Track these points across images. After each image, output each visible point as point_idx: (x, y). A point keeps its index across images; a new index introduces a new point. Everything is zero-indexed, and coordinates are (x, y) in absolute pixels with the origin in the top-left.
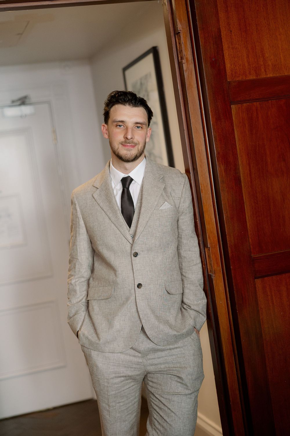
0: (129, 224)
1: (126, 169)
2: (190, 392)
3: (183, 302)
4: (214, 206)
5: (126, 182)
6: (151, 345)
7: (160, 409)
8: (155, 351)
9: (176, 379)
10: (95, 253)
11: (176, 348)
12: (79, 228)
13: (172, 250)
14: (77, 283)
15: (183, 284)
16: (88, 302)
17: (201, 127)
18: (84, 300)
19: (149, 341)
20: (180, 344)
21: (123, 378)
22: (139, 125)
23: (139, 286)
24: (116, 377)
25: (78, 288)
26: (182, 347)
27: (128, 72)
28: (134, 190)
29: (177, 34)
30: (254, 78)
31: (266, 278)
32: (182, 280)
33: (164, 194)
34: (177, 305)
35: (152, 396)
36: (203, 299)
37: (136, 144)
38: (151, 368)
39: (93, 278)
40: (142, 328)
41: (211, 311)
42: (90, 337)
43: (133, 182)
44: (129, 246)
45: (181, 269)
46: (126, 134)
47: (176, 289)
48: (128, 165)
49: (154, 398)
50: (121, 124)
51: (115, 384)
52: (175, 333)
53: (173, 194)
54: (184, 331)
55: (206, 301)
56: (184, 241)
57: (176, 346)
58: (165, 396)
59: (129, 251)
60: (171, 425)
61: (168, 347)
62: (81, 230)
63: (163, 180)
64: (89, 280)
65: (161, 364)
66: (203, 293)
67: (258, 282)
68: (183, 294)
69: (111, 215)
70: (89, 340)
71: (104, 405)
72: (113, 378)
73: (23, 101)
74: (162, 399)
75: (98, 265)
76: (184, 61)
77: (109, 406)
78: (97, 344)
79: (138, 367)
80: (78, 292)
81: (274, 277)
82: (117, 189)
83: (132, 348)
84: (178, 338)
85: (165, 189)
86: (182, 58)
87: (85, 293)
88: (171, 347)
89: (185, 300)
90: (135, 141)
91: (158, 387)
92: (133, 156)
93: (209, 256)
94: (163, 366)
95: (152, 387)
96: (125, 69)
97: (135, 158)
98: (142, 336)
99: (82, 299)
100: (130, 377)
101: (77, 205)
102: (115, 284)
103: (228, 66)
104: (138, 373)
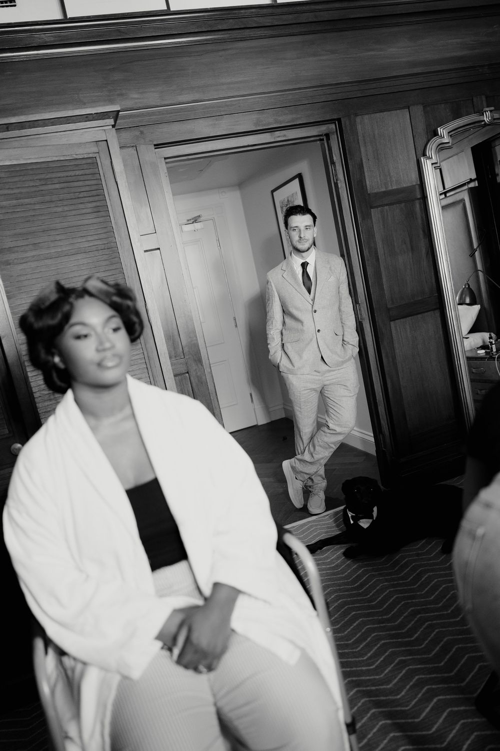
0: (309, 292)
1: (303, 257)
2: (352, 395)
3: (343, 340)
4: (362, 276)
5: (304, 265)
6: (327, 368)
7: (334, 406)
8: (330, 371)
9: (343, 387)
10: (285, 312)
11: (342, 368)
12: (274, 298)
13: (336, 308)
14: (274, 334)
15: (343, 329)
16: (283, 345)
17: (352, 225)
18: (280, 344)
19: (325, 365)
20: (344, 366)
21: (309, 390)
22: (308, 227)
23: (319, 331)
24: (305, 390)
25: (275, 337)
26: (346, 368)
27: (274, 193)
28: (310, 270)
29: (333, 164)
30: (385, 190)
31: (397, 321)
32: (343, 326)
33: (330, 271)
34: (341, 342)
35: (329, 400)
36: (356, 337)
37: (308, 240)
38: (327, 383)
39: (285, 329)
40: (322, 357)
41: (362, 344)
42: (287, 366)
43: (309, 265)
44: (310, 307)
45: (341, 319)
46: (300, 234)
47: (340, 333)
48: (304, 254)
49: (330, 400)
50: (295, 228)
51: (305, 394)
52: (341, 360)
53: (336, 271)
54: (347, 357)
55: (358, 338)
56: (343, 301)
57: (342, 367)
58: (337, 398)
59: (311, 309)
60: (341, 415)
61: (337, 368)
62: (276, 299)
63: (328, 262)
64: (282, 331)
65: (333, 379)
66: (356, 333)
67: (392, 323)
68: (343, 335)
69: (297, 287)
70: (287, 368)
71: (298, 408)
72: (303, 391)
73: (195, 220)
74: (335, 400)
75: (287, 320)
76: (338, 182)
77: (301, 408)
78: (292, 370)
79: (319, 382)
80: (275, 339)
81: (402, 320)
82: (299, 271)
83: (315, 371)
84: (343, 362)
85: (330, 268)
86: (337, 180)
87: (280, 339)
88: (339, 368)
89: (345, 339)
90: (306, 238)
91: (332, 393)
92: (307, 249)
93: (359, 310)
94: (334, 380)
95: (328, 394)
96: (273, 192)
97: (309, 249)
98: (322, 363)
99: (279, 343)
100: (314, 390)
101: (272, 283)
102: (302, 331)
103: (368, 183)
104: (319, 386)
